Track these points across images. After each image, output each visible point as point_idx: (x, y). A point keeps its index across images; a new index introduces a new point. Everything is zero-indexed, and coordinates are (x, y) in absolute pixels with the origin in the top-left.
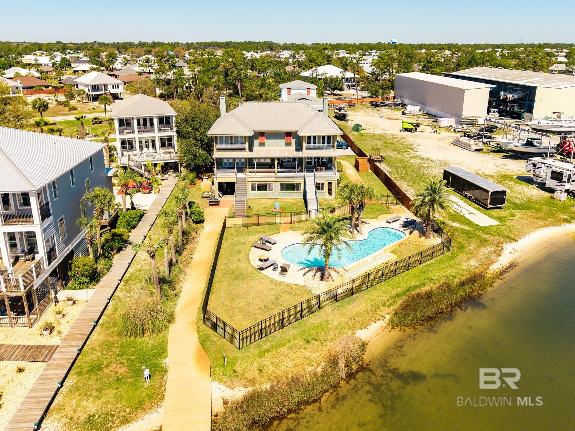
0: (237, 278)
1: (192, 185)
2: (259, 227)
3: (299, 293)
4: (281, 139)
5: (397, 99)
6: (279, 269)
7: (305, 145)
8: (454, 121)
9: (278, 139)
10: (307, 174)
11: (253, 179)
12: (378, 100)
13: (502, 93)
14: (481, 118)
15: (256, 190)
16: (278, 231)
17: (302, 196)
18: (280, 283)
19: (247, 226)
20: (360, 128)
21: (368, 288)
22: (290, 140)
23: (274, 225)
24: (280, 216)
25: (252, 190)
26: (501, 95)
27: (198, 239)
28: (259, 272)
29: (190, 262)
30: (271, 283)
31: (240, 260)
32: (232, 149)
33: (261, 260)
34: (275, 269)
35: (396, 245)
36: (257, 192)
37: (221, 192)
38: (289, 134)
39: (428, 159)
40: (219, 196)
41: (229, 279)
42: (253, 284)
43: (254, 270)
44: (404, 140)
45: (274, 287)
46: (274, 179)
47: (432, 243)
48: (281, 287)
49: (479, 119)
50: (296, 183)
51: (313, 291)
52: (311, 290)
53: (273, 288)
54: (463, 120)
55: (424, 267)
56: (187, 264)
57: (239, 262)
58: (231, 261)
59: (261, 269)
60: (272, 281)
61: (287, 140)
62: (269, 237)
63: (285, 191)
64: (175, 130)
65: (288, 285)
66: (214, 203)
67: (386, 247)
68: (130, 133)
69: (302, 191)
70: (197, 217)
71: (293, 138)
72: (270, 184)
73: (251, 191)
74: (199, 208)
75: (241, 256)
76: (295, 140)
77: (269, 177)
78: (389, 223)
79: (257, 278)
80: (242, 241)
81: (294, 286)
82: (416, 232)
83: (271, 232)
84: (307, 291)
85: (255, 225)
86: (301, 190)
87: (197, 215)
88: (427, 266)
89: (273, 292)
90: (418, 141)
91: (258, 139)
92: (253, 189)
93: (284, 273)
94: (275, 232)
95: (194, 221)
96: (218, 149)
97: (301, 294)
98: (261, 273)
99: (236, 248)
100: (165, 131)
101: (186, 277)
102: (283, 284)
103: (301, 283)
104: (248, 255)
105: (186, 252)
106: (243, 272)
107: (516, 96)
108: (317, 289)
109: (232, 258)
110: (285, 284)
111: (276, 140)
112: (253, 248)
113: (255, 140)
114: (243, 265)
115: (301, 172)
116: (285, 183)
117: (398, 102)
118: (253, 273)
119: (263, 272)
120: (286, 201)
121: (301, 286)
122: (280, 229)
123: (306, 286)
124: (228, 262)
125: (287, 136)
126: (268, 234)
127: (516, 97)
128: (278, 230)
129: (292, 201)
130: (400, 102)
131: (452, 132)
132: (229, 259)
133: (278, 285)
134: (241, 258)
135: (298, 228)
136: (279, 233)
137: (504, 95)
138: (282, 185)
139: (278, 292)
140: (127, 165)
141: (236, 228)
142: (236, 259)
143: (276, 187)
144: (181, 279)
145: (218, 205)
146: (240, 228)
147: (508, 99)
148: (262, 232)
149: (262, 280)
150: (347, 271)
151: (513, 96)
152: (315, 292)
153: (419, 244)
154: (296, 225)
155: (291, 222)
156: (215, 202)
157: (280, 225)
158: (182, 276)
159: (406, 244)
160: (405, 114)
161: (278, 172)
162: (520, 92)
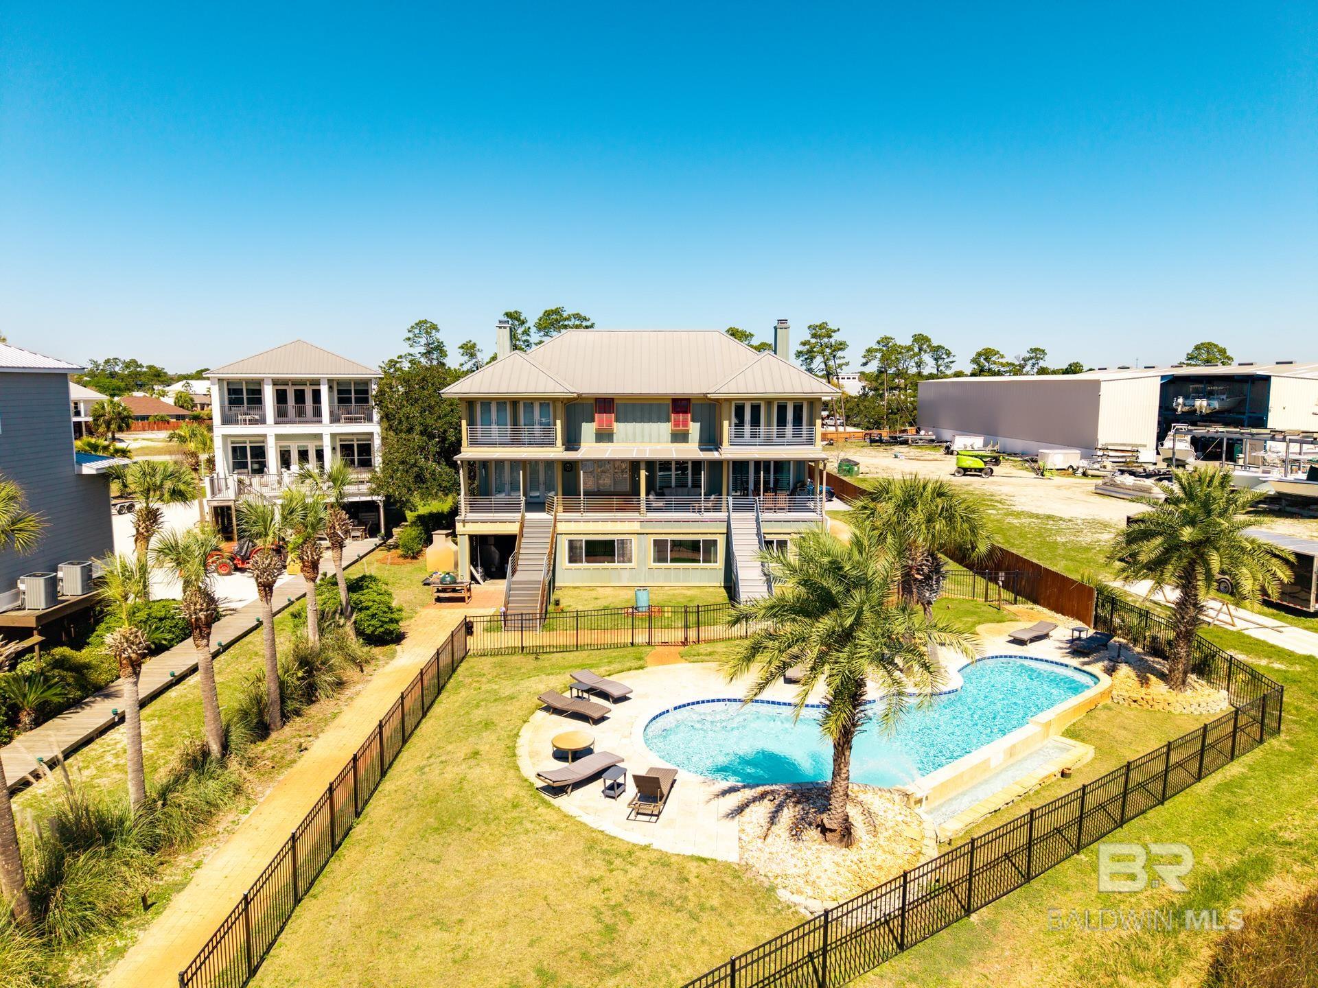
0: (442, 827)
1: (409, 560)
2: (576, 653)
3: (715, 901)
4: (659, 420)
5: (927, 432)
6: (631, 790)
7: (727, 428)
8: (1079, 455)
9: (650, 420)
10: (734, 515)
11: (572, 527)
12: (885, 434)
13: (1181, 400)
14: (1145, 446)
15: (581, 561)
16: (641, 663)
17: (720, 580)
18: (630, 853)
19: (537, 652)
20: (856, 468)
21: (1028, 878)
22: (685, 424)
23: (631, 649)
24: (650, 628)
25: (571, 561)
26: (1178, 405)
27: (359, 687)
28: (544, 801)
29: (294, 761)
30: (591, 848)
31: (477, 753)
32: (516, 442)
33: (560, 755)
34: (614, 790)
35: (1076, 709)
36: (585, 565)
37: (480, 569)
38: (681, 405)
39: (1049, 517)
40: (473, 578)
41: (411, 829)
42: (507, 853)
43: (522, 793)
44: (971, 488)
45: (599, 869)
46: (636, 527)
47: (1203, 704)
48: (635, 872)
49: (1140, 449)
50: (701, 538)
51: (784, 895)
52: (772, 889)
53: (597, 874)
54: (1100, 453)
55: (1219, 788)
56: (279, 765)
57: (473, 762)
58: (443, 758)
59: (557, 790)
60: (595, 841)
61: (676, 424)
62: (606, 678)
63: (669, 565)
64: (376, 416)
65: (663, 861)
66: (449, 593)
67: (1044, 716)
68: (253, 422)
69: (720, 564)
70: (374, 622)
71: (693, 420)
72: (622, 542)
73: (567, 564)
74: (390, 595)
75: (487, 742)
76: (698, 425)
77: (622, 521)
78: (1021, 642)
79: (529, 826)
80: (508, 692)
81: (693, 867)
82: (1124, 670)
83: (617, 666)
84: (753, 892)
85: (564, 649)
86: (716, 562)
87: (373, 616)
88: (1227, 786)
89: (592, 896)
90: (1005, 489)
91: (592, 420)
92: (573, 559)
93: (649, 807)
94: (628, 665)
95: (359, 633)
96: (474, 443)
97: (728, 905)
98: (549, 805)
99: (478, 714)
100: (350, 420)
101: (244, 817)
102: (642, 854)
103: (728, 853)
104: (517, 735)
105: (297, 726)
106: (474, 801)
107: (1216, 404)
108: (801, 882)
109: (450, 748)
110: (654, 856)
111: (646, 425)
112: (541, 714)
113: (584, 425)
114: (485, 773)
115: (717, 508)
116: (669, 538)
117: (928, 438)
118: (515, 806)
119: (562, 802)
120: (671, 592)
121: (728, 865)
122: (648, 659)
123: (748, 867)
124: (432, 760)
125: (676, 411)
126: (602, 670)
127: (1217, 406)
128: (640, 659)
129: (689, 593)
130: (934, 437)
131: (1079, 477)
132: (437, 753)
133: (618, 862)
134: (484, 748)
135: (711, 654)
136: (642, 668)
137: (1184, 405)
138: (659, 546)
139: (616, 898)
140: (231, 504)
141: (499, 658)
142: (463, 750)
143: (641, 550)
144: (220, 828)
145: (462, 600)
146: (514, 658)
147: (1198, 412)
148: (582, 666)
149: (550, 838)
150: (920, 801)
151: (1209, 405)
152: (795, 898)
153: (1157, 707)
154: (703, 648)
155: (685, 643)
156: (454, 590)
157: (649, 649)
158: (231, 817)
159: (1106, 707)
160: (952, 453)
161: (649, 508)
162: (1224, 397)
